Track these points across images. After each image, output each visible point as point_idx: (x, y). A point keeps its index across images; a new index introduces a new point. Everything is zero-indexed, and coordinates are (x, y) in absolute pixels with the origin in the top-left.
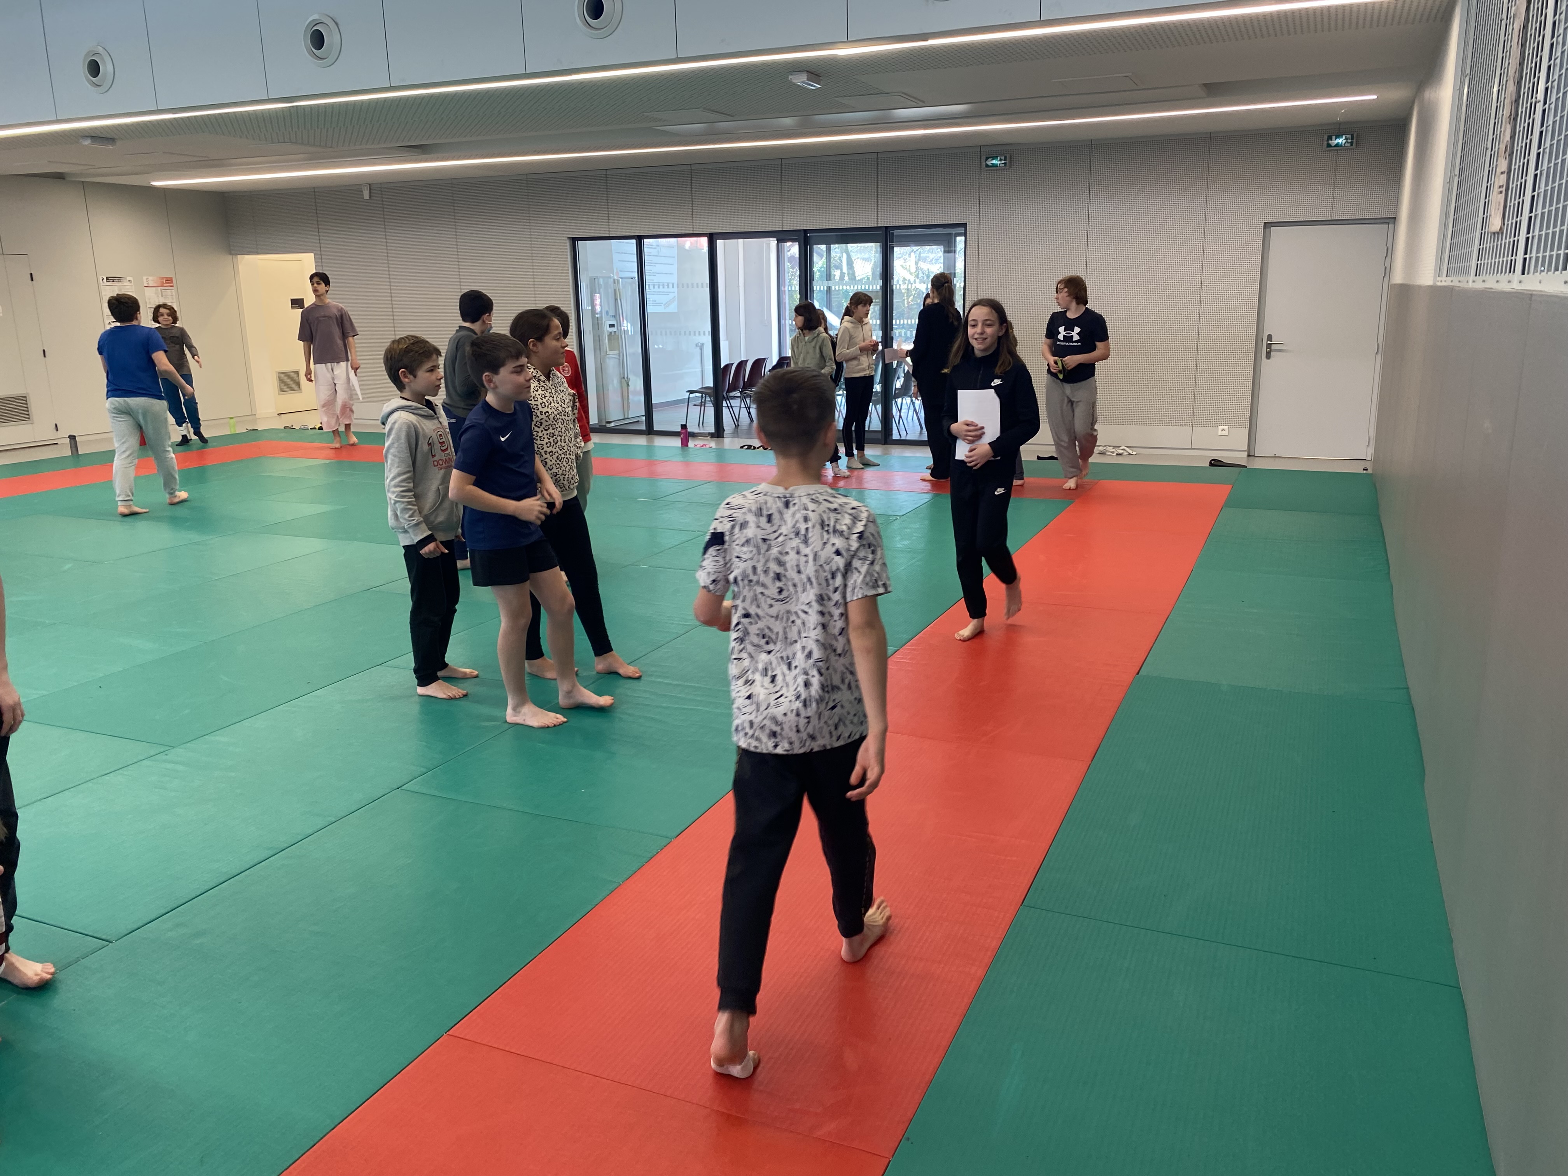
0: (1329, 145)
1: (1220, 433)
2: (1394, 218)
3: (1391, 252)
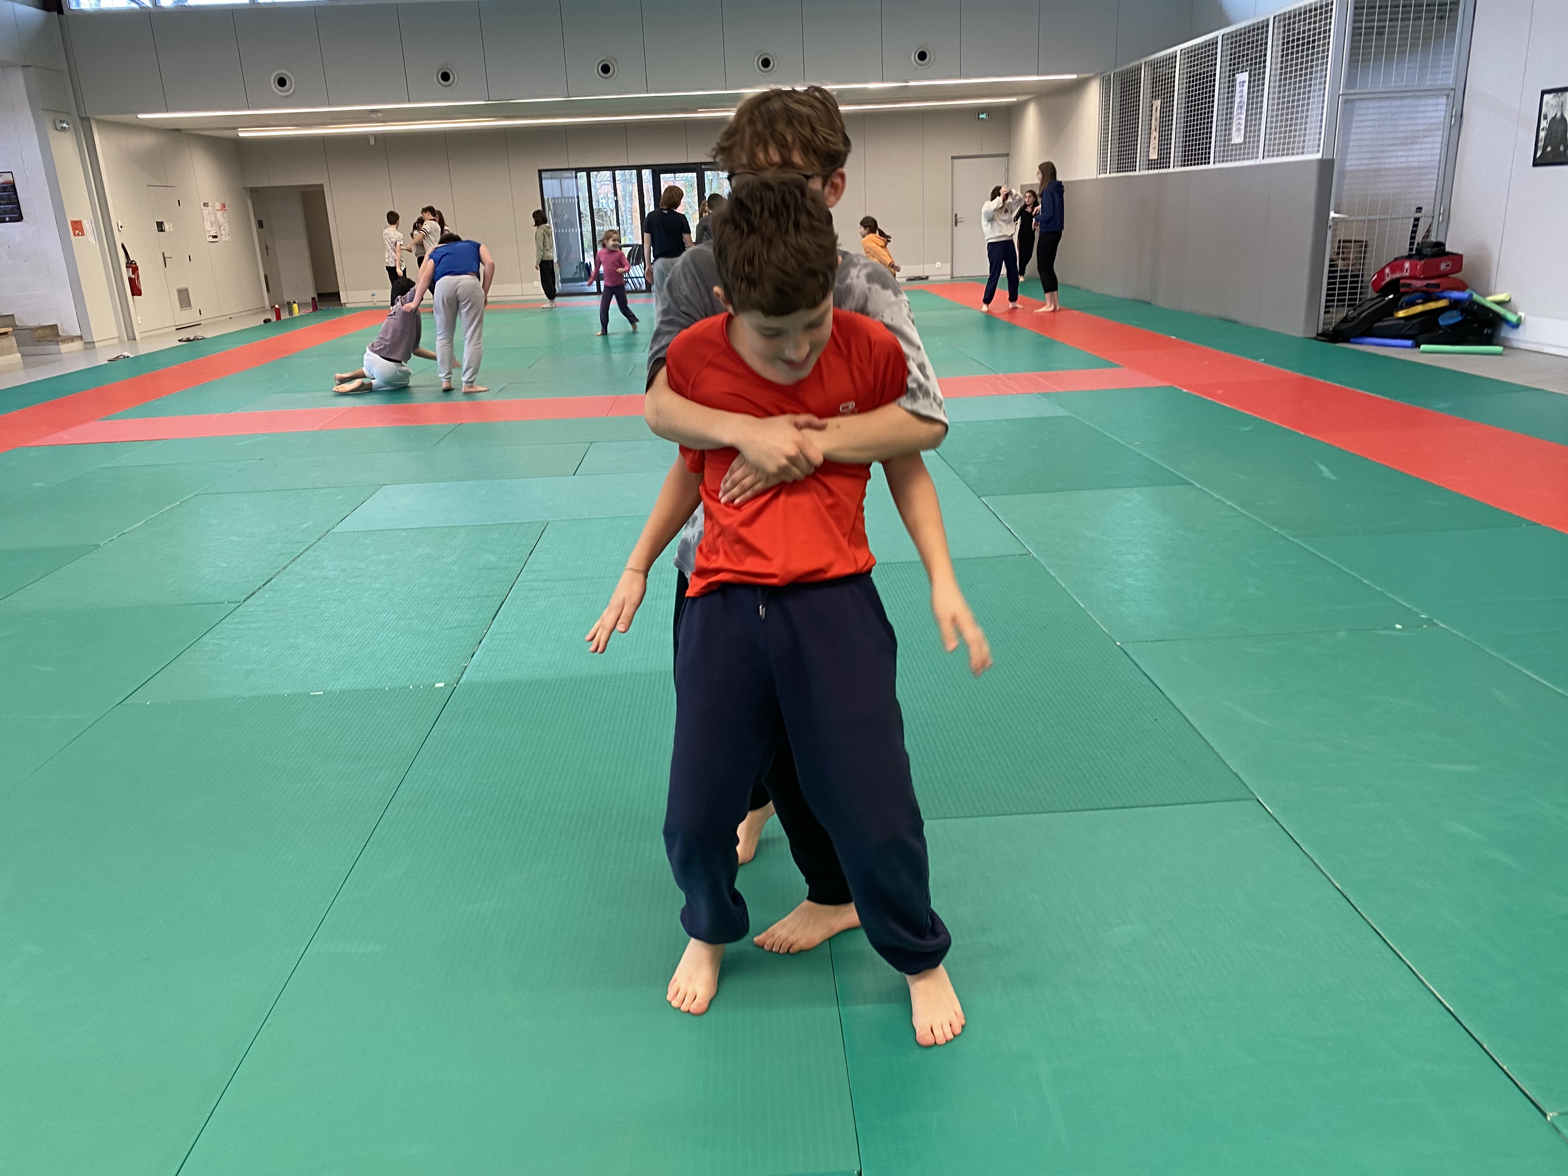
0: (979, 118)
1: (937, 266)
2: (1008, 155)
3: (1007, 171)
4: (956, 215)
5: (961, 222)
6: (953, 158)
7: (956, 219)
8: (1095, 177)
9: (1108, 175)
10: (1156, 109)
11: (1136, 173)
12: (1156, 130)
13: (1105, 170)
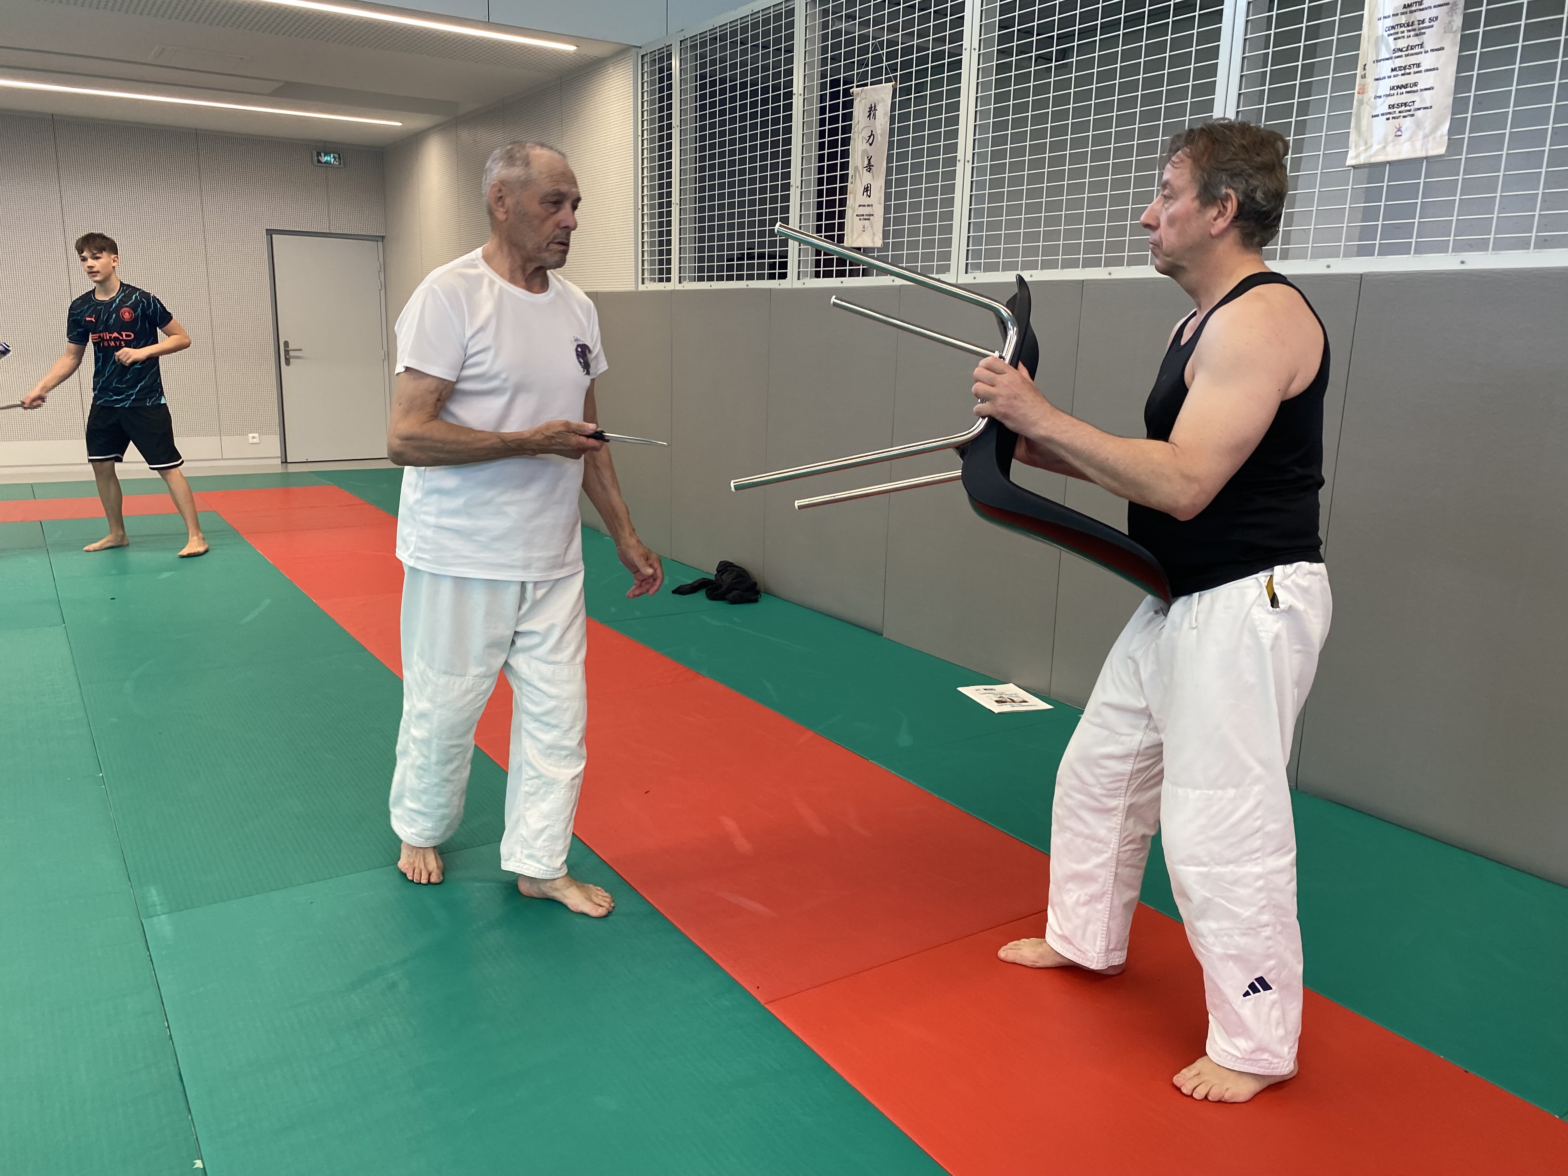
0: (319, 161)
1: (251, 441)
2: (383, 237)
3: (384, 268)
4: (286, 344)
5: (298, 357)
6: (270, 233)
7: (287, 352)
8: (631, 288)
9: (674, 285)
10: (872, 111)
11: (791, 282)
12: (869, 167)
13: (664, 275)
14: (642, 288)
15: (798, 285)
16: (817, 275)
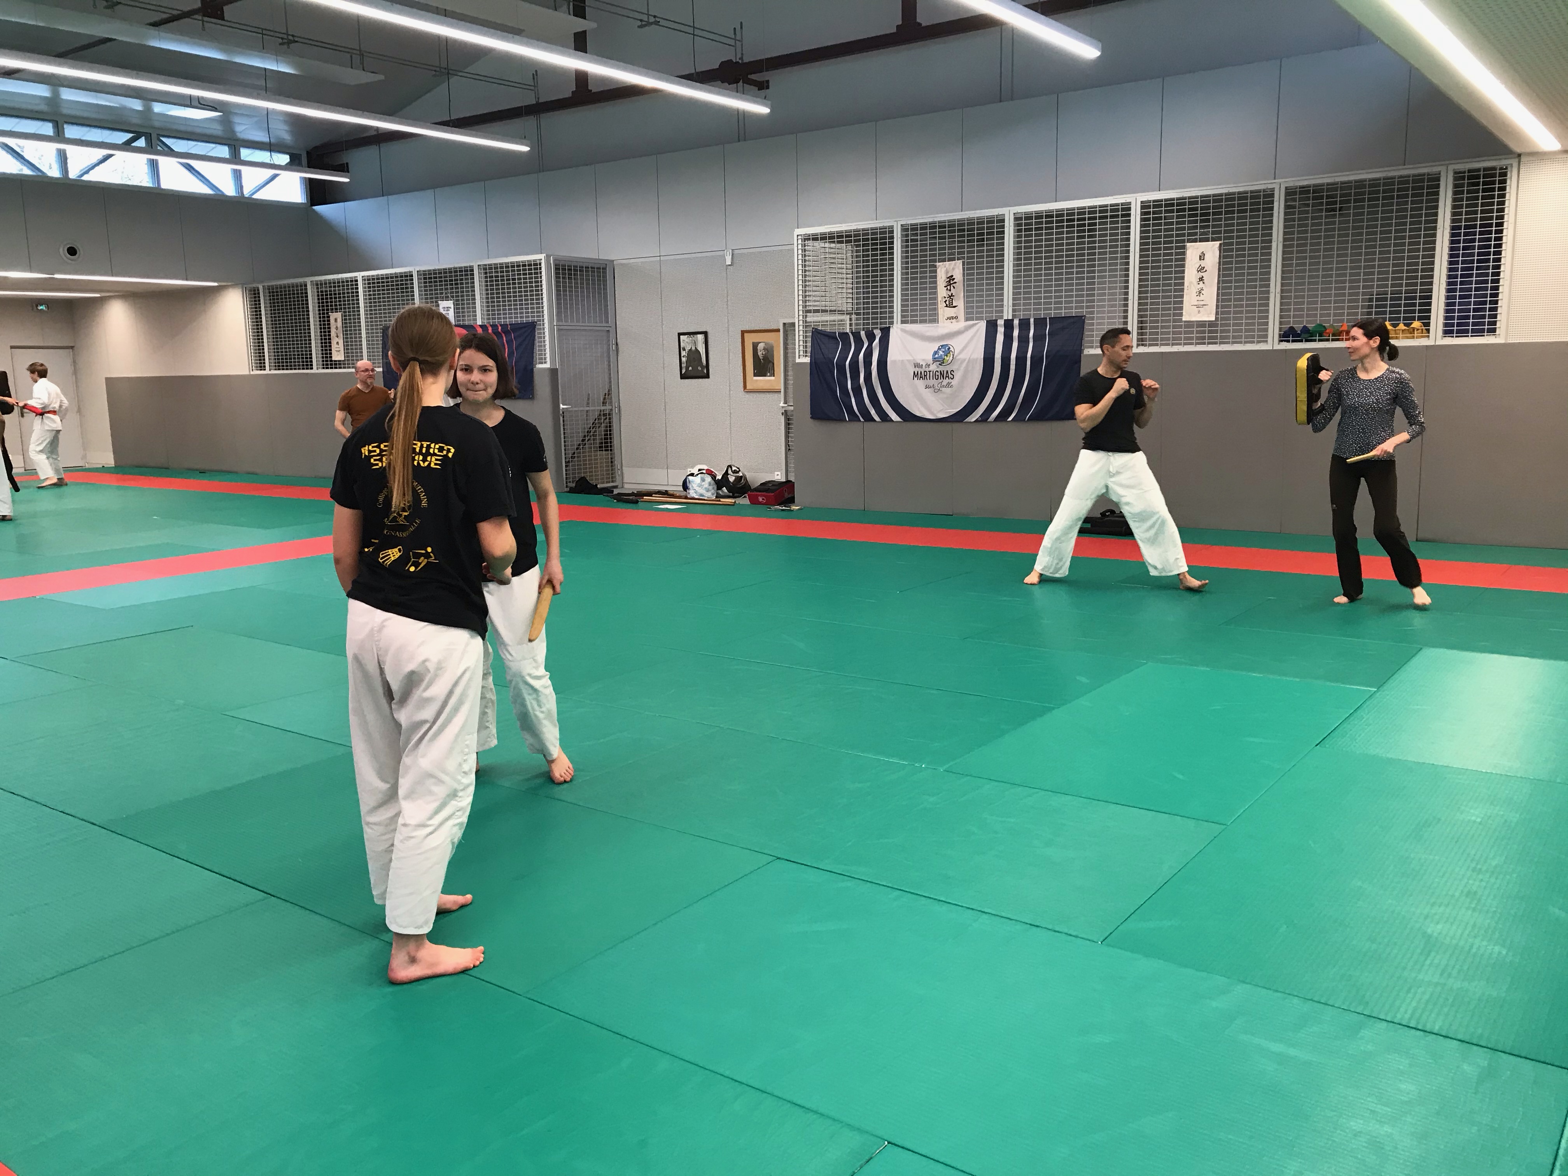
0: (36, 308)
2: (72, 347)
3: (75, 362)
6: (12, 347)
8: (247, 373)
9: (267, 372)
10: (336, 320)
11: (314, 371)
12: (337, 337)
13: (262, 368)
14: (252, 373)
15: (317, 371)
16: (324, 368)
